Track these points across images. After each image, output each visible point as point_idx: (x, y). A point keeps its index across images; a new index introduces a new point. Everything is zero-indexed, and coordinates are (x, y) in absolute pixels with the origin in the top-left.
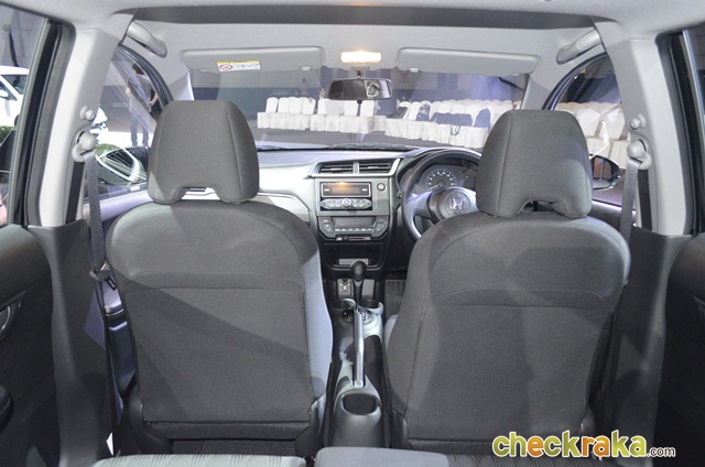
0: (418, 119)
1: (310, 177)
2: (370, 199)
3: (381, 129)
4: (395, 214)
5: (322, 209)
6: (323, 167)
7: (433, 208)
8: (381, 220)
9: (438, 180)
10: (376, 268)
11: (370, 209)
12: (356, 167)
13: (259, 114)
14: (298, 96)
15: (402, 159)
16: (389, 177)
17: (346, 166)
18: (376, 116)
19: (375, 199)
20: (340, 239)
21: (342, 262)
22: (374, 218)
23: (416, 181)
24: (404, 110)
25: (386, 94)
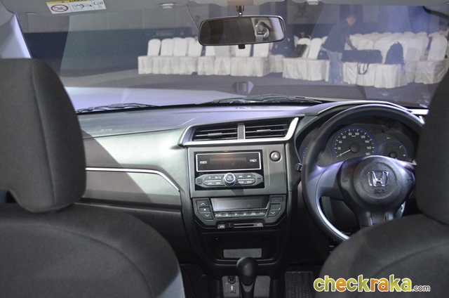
0: (319, 57)
1: (180, 146)
2: (261, 172)
3: (278, 70)
4: (295, 191)
5: (198, 188)
6: (198, 132)
7: (346, 185)
8: (276, 201)
9: (350, 143)
10: (271, 263)
11: (261, 185)
12: (242, 130)
13: (141, 59)
14: (183, 37)
15: (301, 118)
16: (284, 143)
17: (228, 129)
18: (272, 57)
19: (267, 172)
20: (222, 227)
21: (228, 253)
22: (266, 198)
23: (321, 148)
24: (303, 47)
25: (279, 34)
